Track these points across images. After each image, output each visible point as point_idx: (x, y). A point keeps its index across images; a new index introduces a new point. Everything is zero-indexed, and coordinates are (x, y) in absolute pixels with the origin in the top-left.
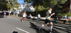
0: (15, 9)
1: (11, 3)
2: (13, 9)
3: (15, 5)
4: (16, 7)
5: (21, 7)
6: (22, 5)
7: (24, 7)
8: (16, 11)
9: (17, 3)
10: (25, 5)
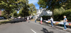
0: (34, 14)
1: (31, 11)
2: (33, 15)
4: (34, 13)
7: (41, 12)
8: (35, 16)
9: (35, 10)
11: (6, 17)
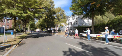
0: (63, 24)
1: (58, 19)
2: (61, 25)
3: (63, 19)
4: (63, 22)
5: (70, 21)
6: (71, 19)
7: (74, 20)
8: (64, 27)
9: (64, 17)
10: (75, 18)
11: (19, 30)
